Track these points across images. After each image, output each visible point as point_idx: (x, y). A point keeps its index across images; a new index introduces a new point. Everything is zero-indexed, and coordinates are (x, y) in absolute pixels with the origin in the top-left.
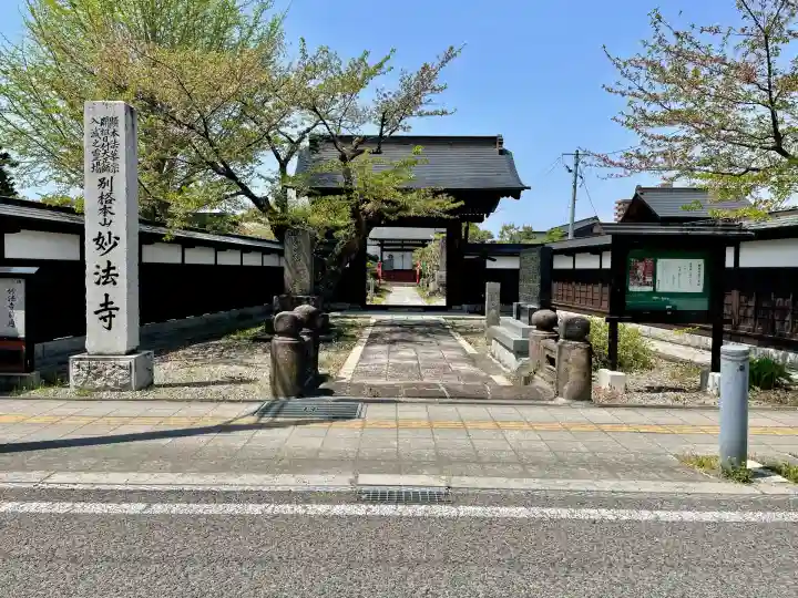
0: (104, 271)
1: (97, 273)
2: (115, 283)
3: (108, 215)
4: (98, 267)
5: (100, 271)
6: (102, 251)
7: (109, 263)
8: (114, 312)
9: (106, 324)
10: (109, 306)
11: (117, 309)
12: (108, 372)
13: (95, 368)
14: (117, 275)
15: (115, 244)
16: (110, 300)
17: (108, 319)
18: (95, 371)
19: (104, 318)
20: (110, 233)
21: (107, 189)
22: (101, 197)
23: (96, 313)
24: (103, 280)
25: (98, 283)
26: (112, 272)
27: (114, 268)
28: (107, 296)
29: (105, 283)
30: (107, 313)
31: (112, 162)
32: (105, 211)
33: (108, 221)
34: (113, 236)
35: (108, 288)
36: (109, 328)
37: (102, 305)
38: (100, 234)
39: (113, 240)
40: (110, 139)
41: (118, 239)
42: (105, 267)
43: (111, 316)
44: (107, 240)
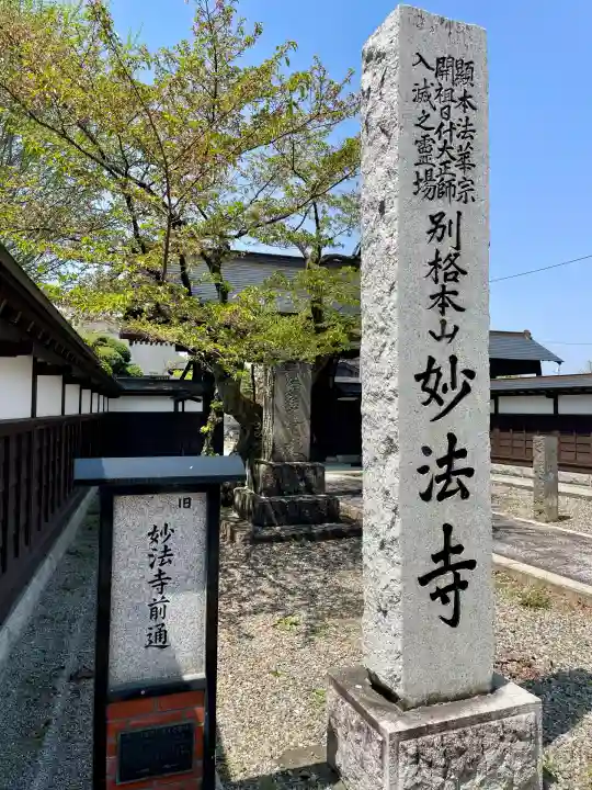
0: (440, 463)
1: (424, 470)
2: (465, 494)
3: (450, 311)
4: (427, 451)
5: (431, 461)
6: (435, 408)
7: (452, 439)
8: (464, 574)
9: (448, 612)
10: (454, 559)
11: (471, 564)
12: (490, 757)
13: (461, 752)
14: (469, 472)
15: (466, 389)
16: (453, 544)
17: (451, 595)
18: (457, 764)
19: (440, 594)
20: (453, 360)
21: (449, 242)
22: (435, 264)
23: (424, 581)
24: (438, 487)
25: (426, 496)
26: (459, 464)
27: (463, 453)
28: (448, 529)
29: (443, 495)
30: (446, 580)
31: (460, 175)
32: (443, 300)
33: (449, 329)
34: (460, 366)
35: (450, 510)
36: (454, 622)
37: (436, 558)
38: (431, 361)
39: (461, 378)
40: (457, 114)
41: (470, 374)
42: (441, 450)
43: (460, 585)
44: (446, 378)
